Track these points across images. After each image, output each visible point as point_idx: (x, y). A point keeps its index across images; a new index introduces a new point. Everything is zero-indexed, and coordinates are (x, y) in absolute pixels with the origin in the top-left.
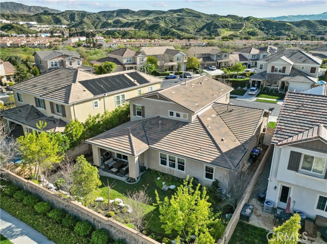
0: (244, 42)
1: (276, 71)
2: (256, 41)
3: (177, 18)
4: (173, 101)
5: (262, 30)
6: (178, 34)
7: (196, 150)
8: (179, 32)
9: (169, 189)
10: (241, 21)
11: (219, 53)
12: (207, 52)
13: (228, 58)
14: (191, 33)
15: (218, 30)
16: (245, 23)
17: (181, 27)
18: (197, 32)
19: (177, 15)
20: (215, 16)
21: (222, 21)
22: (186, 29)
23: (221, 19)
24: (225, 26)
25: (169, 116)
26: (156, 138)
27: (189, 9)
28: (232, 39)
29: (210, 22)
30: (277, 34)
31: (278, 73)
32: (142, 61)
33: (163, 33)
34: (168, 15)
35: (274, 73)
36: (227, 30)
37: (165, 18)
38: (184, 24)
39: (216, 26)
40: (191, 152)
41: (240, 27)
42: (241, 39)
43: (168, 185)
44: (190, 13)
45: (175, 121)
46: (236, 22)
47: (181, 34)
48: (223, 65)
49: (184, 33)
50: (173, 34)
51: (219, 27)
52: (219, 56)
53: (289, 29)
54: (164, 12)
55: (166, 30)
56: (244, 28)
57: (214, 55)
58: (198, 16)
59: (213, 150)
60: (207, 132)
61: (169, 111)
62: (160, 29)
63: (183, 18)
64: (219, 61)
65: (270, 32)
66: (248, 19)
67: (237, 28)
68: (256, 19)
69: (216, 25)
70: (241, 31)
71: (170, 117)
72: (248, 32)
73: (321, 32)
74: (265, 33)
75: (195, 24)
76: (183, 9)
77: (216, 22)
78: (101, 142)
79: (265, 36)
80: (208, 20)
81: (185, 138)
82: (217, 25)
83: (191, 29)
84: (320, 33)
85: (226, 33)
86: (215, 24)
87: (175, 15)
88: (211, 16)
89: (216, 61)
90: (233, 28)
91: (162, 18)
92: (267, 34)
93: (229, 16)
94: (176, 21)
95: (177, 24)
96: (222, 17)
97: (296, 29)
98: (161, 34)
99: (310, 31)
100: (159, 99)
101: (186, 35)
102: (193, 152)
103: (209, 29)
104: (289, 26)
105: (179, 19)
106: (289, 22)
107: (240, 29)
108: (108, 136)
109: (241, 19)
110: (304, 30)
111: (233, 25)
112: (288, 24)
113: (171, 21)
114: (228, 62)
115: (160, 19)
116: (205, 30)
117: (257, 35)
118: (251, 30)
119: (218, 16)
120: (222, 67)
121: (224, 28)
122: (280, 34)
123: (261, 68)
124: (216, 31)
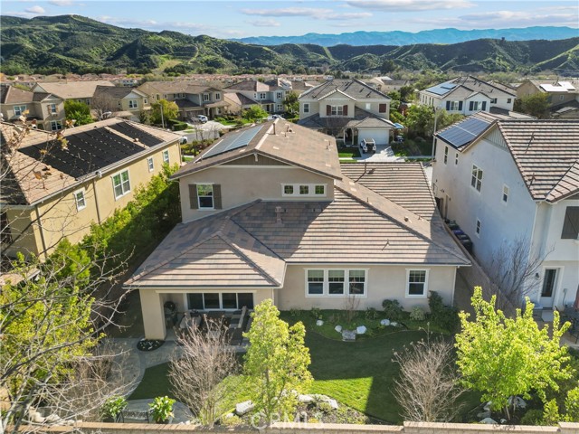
0: (207, 77)
1: (334, 113)
2: (228, 77)
3: (58, 32)
4: (294, 163)
5: (228, 58)
6: (72, 65)
7: (382, 247)
8: (71, 60)
9: (358, 336)
10: (190, 43)
11: (206, 91)
12: (181, 91)
13: (223, 99)
14: (97, 63)
15: (152, 56)
16: (198, 47)
17: (72, 51)
18: (108, 60)
19: (57, 27)
20: (138, 32)
21: (155, 41)
22: (85, 56)
23: (151, 38)
24: (162, 50)
25: (284, 195)
26: (288, 243)
27: (81, 18)
28: (183, 72)
29: (131, 42)
30: (253, 65)
31: (337, 116)
32: (54, 111)
33: (35, 62)
34: (37, 27)
35: (332, 116)
36: (168, 58)
37: (31, 32)
38: (77, 44)
39: (146, 51)
40: (375, 251)
41: (190, 52)
42: (200, 72)
43: (351, 330)
44: (85, 24)
45: (300, 203)
46: (180, 44)
47: (78, 64)
48: (217, 113)
49: (82, 62)
50: (59, 63)
51: (151, 53)
52: (206, 97)
53: (270, 57)
54: (24, 21)
55: (42, 56)
56: (197, 54)
57: (197, 95)
58: (104, 30)
59: (409, 239)
60: (376, 211)
61: (283, 185)
62: (27, 54)
63: (72, 34)
64: (209, 106)
65: (241, 61)
66: (200, 39)
67: (185, 55)
68: (214, 40)
69: (144, 48)
70: (193, 59)
71: (285, 197)
72: (207, 62)
73: (314, 62)
74: (234, 63)
75: (101, 46)
76: (69, 16)
77: (142, 41)
78: (170, 277)
79: (236, 68)
80: (125, 38)
81: (345, 230)
82: (146, 48)
83: (94, 53)
84: (312, 64)
85: (167, 62)
86: (143, 46)
87: (53, 27)
88: (131, 31)
89: (203, 105)
90: (177, 55)
91: (24, 33)
92: (237, 64)
93: (164, 33)
94: (58, 38)
95: (62, 46)
96: (152, 34)
97: (279, 57)
98: (31, 64)
99: (298, 61)
100: (257, 164)
101: (89, 66)
102: (380, 251)
103: (132, 55)
104: (268, 52)
105: (63, 36)
106: (269, 47)
107: (192, 55)
108: (180, 261)
109: (188, 38)
110: (289, 59)
111: (176, 49)
112: (267, 49)
113: (45, 38)
114: (223, 107)
115: (18, 35)
116: (125, 57)
117: (223, 66)
118: (210, 57)
119: (146, 32)
120: (216, 116)
121: (161, 53)
122: (257, 64)
123: (306, 110)
124: (148, 58)
